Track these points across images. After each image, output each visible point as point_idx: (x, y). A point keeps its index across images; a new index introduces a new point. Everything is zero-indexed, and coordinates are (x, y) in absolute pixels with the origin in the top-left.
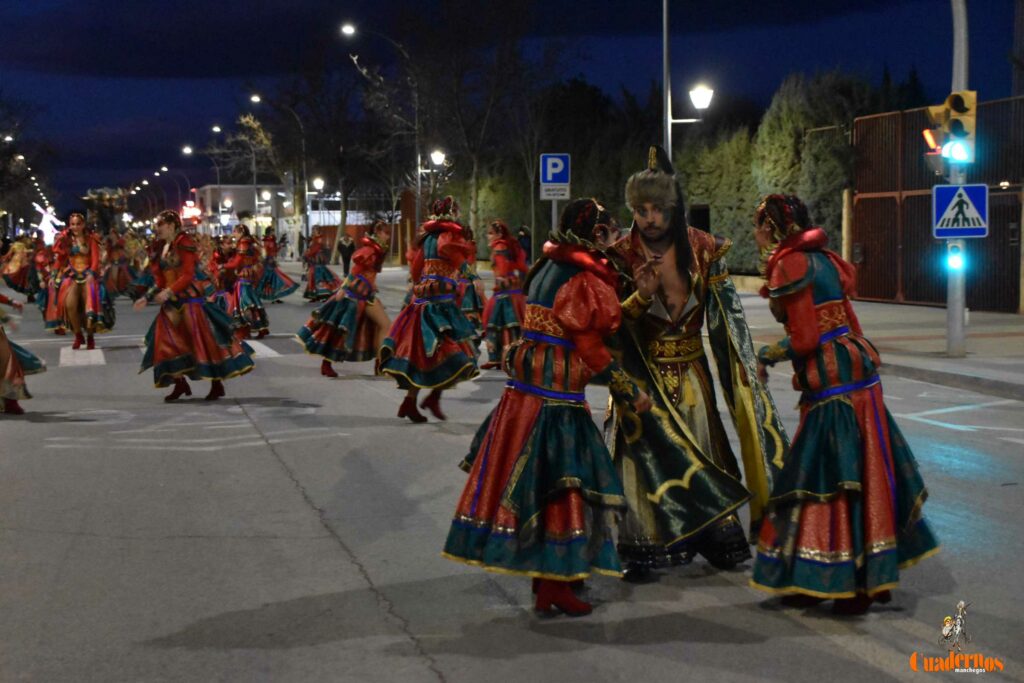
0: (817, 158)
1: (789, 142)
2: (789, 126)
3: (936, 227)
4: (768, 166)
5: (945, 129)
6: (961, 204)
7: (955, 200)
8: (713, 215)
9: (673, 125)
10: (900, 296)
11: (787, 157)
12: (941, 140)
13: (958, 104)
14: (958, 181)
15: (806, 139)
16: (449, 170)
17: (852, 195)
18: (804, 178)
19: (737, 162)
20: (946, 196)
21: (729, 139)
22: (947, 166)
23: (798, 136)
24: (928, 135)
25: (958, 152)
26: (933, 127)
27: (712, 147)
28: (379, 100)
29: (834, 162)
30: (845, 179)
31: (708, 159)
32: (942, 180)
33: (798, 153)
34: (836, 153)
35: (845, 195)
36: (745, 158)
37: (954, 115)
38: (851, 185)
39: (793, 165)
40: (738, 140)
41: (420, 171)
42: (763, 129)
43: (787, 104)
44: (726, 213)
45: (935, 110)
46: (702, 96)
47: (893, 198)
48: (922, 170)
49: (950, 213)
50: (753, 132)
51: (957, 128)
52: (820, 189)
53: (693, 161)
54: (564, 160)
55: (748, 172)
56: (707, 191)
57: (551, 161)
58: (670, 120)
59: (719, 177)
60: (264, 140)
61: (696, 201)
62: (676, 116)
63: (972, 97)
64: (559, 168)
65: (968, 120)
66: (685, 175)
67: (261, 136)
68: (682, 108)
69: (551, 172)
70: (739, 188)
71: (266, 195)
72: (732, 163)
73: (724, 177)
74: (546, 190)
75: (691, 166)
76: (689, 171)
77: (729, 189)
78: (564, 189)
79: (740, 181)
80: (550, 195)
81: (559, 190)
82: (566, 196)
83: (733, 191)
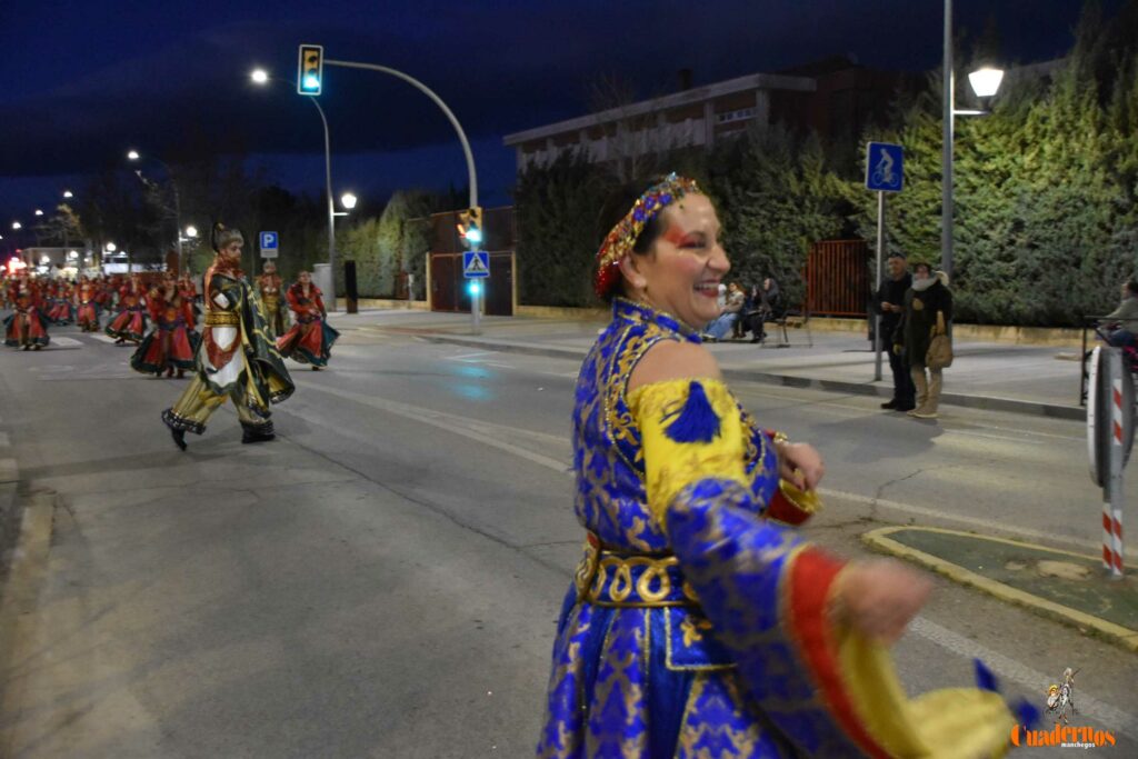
0: (412, 235)
1: (397, 226)
2: (396, 218)
3: (466, 271)
4: (387, 239)
5: (468, 225)
6: (476, 261)
7: (473, 259)
8: (358, 266)
9: (336, 217)
10: (456, 308)
11: (396, 234)
12: (466, 230)
13: (473, 214)
14: (475, 250)
15: (406, 225)
16: (199, 239)
17: (431, 255)
18: (406, 246)
19: (370, 236)
20: (469, 257)
21: (365, 223)
22: (470, 243)
23: (402, 223)
24: (460, 228)
25: (473, 236)
26: (462, 223)
27: (356, 228)
28: (154, 197)
29: (421, 238)
30: (427, 247)
31: (353, 235)
32: (467, 249)
33: (402, 232)
34: (421, 232)
35: (427, 255)
36: (374, 235)
37: (472, 218)
38: (430, 249)
39: (400, 239)
40: (371, 223)
41: (181, 240)
42: (383, 220)
43: (395, 205)
44: (365, 265)
45: (463, 216)
46: (349, 201)
47: (451, 258)
48: (459, 245)
49: (472, 265)
50: (378, 221)
51: (473, 224)
52: (415, 252)
53: (345, 235)
54: (274, 235)
55: (376, 242)
56: (354, 252)
57: (266, 236)
58: (332, 214)
59: (361, 244)
60: (74, 220)
61: (348, 258)
62: (336, 211)
63: (478, 210)
64: (272, 240)
65: (478, 221)
66: (341, 243)
67: (72, 218)
68: (338, 208)
69: (266, 242)
70: (371, 251)
71: (74, 254)
72: (367, 237)
73: (363, 245)
74: (265, 252)
75: (344, 238)
76: (343, 241)
77: (366, 251)
78: (274, 252)
79: (372, 247)
80: (265, 255)
81: (271, 252)
82: (276, 255)
83: (368, 253)
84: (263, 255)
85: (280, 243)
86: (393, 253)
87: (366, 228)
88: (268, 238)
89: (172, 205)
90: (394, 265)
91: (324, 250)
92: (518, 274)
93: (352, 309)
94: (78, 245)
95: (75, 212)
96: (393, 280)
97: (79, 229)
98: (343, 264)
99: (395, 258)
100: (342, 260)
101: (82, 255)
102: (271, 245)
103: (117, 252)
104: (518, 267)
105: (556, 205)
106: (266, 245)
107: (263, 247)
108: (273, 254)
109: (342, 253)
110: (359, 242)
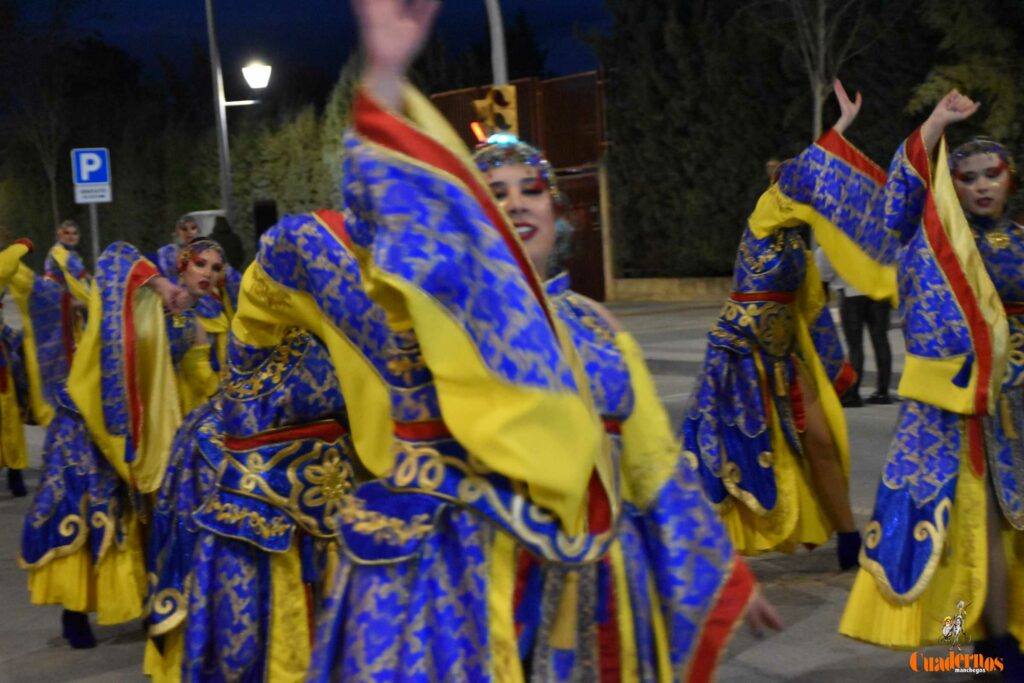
5: (490, 122)
8: (281, 210)
9: (228, 109)
12: (488, 131)
13: (499, 99)
19: (306, 147)
21: (293, 120)
24: (476, 128)
26: (481, 121)
27: (274, 129)
31: (270, 145)
36: (314, 142)
37: (497, 109)
42: (332, 109)
45: (481, 104)
46: (258, 74)
51: (501, 124)
53: (253, 147)
54: (101, 154)
55: (320, 159)
56: (274, 183)
57: (84, 157)
58: (223, 103)
59: (287, 164)
61: (261, 194)
62: (228, 99)
63: (510, 92)
64: (95, 167)
65: (510, 114)
66: (245, 164)
68: (236, 88)
69: (86, 170)
70: (310, 179)
72: (299, 148)
73: (292, 165)
74: (84, 192)
75: (251, 153)
76: (249, 159)
77: (299, 179)
78: (103, 190)
79: (311, 170)
80: (85, 197)
81: (96, 191)
82: (107, 198)
83: (303, 182)
84: (80, 198)
85: (117, 172)
87: (297, 128)
88: (89, 161)
91: (209, 181)
92: (612, 214)
98: (250, 209)
100: (249, 199)
102: (95, 177)
104: (612, 198)
105: (682, 65)
106: (85, 177)
107: (80, 181)
108: (101, 194)
109: (247, 185)
110: (284, 160)
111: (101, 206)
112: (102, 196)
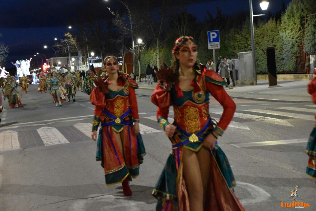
1: (298, 21)
2: (297, 15)
4: (288, 31)
15: (307, 19)
18: (307, 34)
23: (301, 18)
33: (303, 25)
54: (217, 33)
57: (212, 34)
58: (253, 15)
59: (263, 37)
60: (73, 41)
64: (215, 36)
67: (72, 40)
69: (212, 38)
70: (272, 42)
71: (73, 59)
73: (265, 37)
74: (211, 45)
75: (248, 35)
76: (247, 37)
77: (268, 42)
78: (218, 45)
79: (273, 39)
80: (212, 47)
81: (216, 45)
82: (219, 47)
83: (270, 42)
84: (210, 48)
86: (294, 40)
88: (213, 35)
89: (128, 26)
90: (296, 49)
93: (273, 82)
94: (75, 54)
95: (73, 37)
96: (295, 60)
97: (75, 45)
99: (296, 45)
101: (77, 60)
102: (215, 40)
103: (95, 56)
106: (212, 40)
107: (210, 41)
108: (217, 46)
109: (246, 45)
110: (262, 36)
111: (216, 50)
112: (217, 47)
